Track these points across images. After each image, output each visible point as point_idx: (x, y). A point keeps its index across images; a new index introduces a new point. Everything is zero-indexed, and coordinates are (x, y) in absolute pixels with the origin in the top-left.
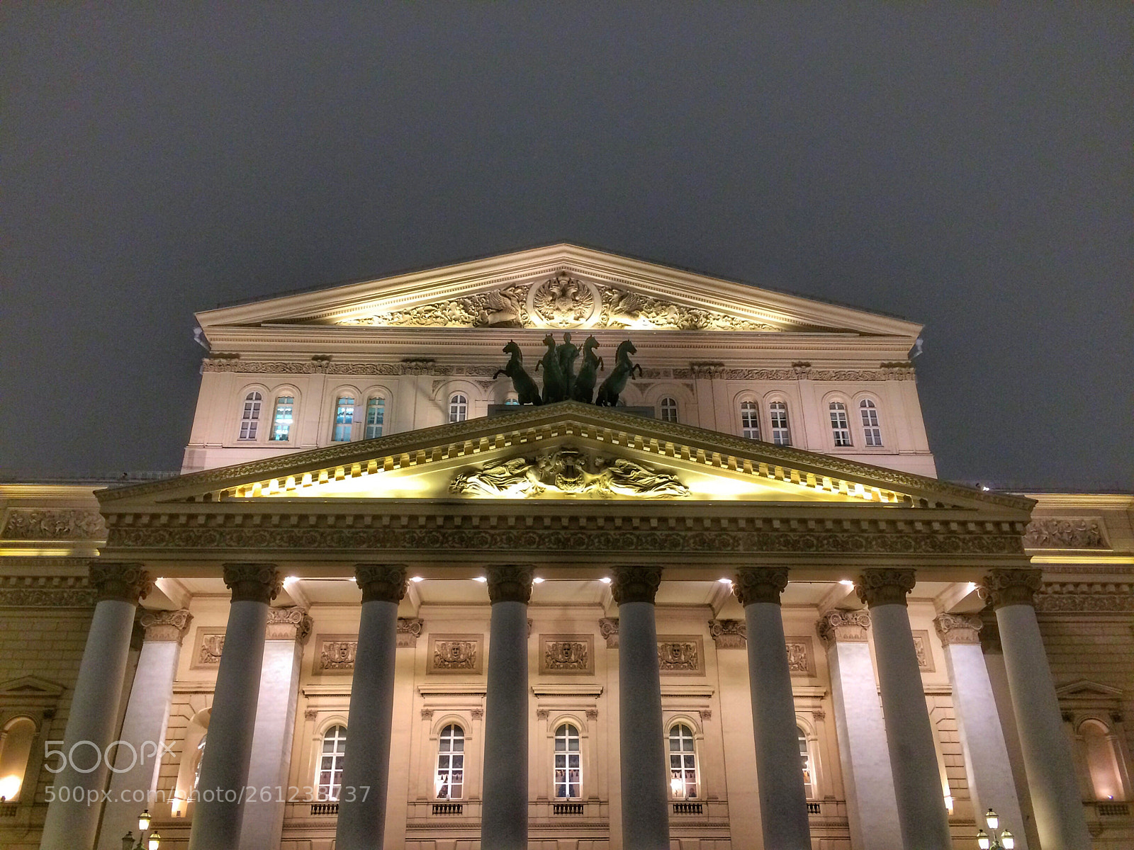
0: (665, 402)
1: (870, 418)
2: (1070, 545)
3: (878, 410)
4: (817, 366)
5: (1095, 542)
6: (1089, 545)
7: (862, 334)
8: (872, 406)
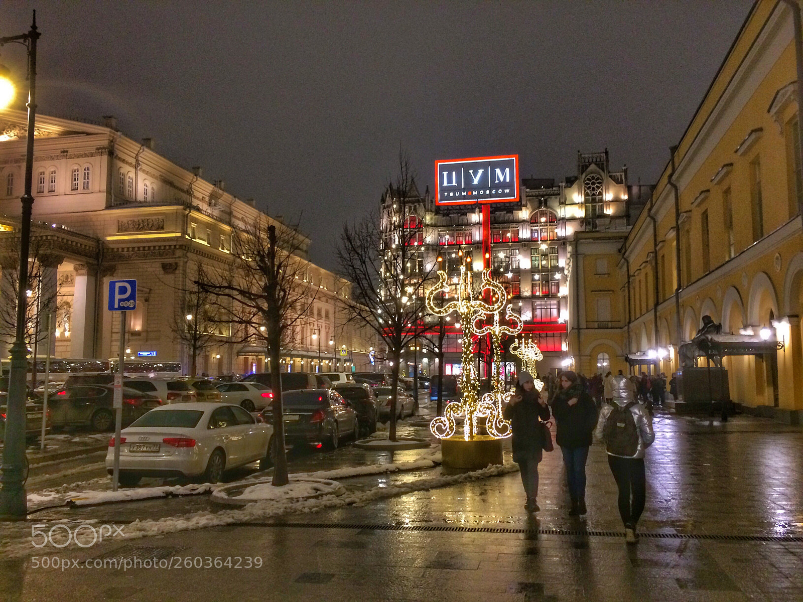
0: (9, 176)
1: (86, 176)
2: (151, 229)
3: (90, 172)
4: (71, 152)
5: (160, 228)
6: (158, 229)
7: (88, 134)
8: (88, 170)
